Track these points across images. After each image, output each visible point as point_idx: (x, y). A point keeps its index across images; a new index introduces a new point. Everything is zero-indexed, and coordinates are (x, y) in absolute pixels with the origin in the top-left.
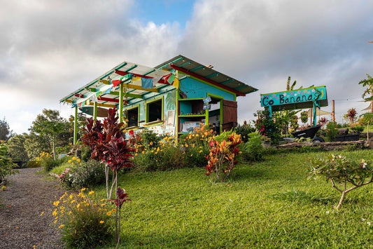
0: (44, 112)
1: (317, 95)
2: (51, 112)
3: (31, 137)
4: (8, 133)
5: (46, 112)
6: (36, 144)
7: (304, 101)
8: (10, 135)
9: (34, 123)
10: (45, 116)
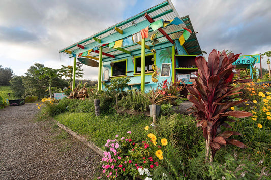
0: (35, 65)
1: (253, 60)
2: (39, 65)
3: (27, 77)
4: (12, 75)
5: (36, 65)
6: (30, 81)
7: (244, 64)
8: (13, 76)
9: (28, 70)
10: (36, 67)
